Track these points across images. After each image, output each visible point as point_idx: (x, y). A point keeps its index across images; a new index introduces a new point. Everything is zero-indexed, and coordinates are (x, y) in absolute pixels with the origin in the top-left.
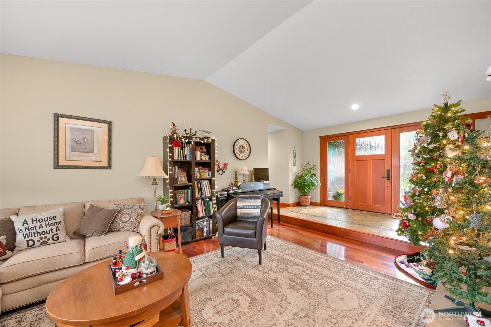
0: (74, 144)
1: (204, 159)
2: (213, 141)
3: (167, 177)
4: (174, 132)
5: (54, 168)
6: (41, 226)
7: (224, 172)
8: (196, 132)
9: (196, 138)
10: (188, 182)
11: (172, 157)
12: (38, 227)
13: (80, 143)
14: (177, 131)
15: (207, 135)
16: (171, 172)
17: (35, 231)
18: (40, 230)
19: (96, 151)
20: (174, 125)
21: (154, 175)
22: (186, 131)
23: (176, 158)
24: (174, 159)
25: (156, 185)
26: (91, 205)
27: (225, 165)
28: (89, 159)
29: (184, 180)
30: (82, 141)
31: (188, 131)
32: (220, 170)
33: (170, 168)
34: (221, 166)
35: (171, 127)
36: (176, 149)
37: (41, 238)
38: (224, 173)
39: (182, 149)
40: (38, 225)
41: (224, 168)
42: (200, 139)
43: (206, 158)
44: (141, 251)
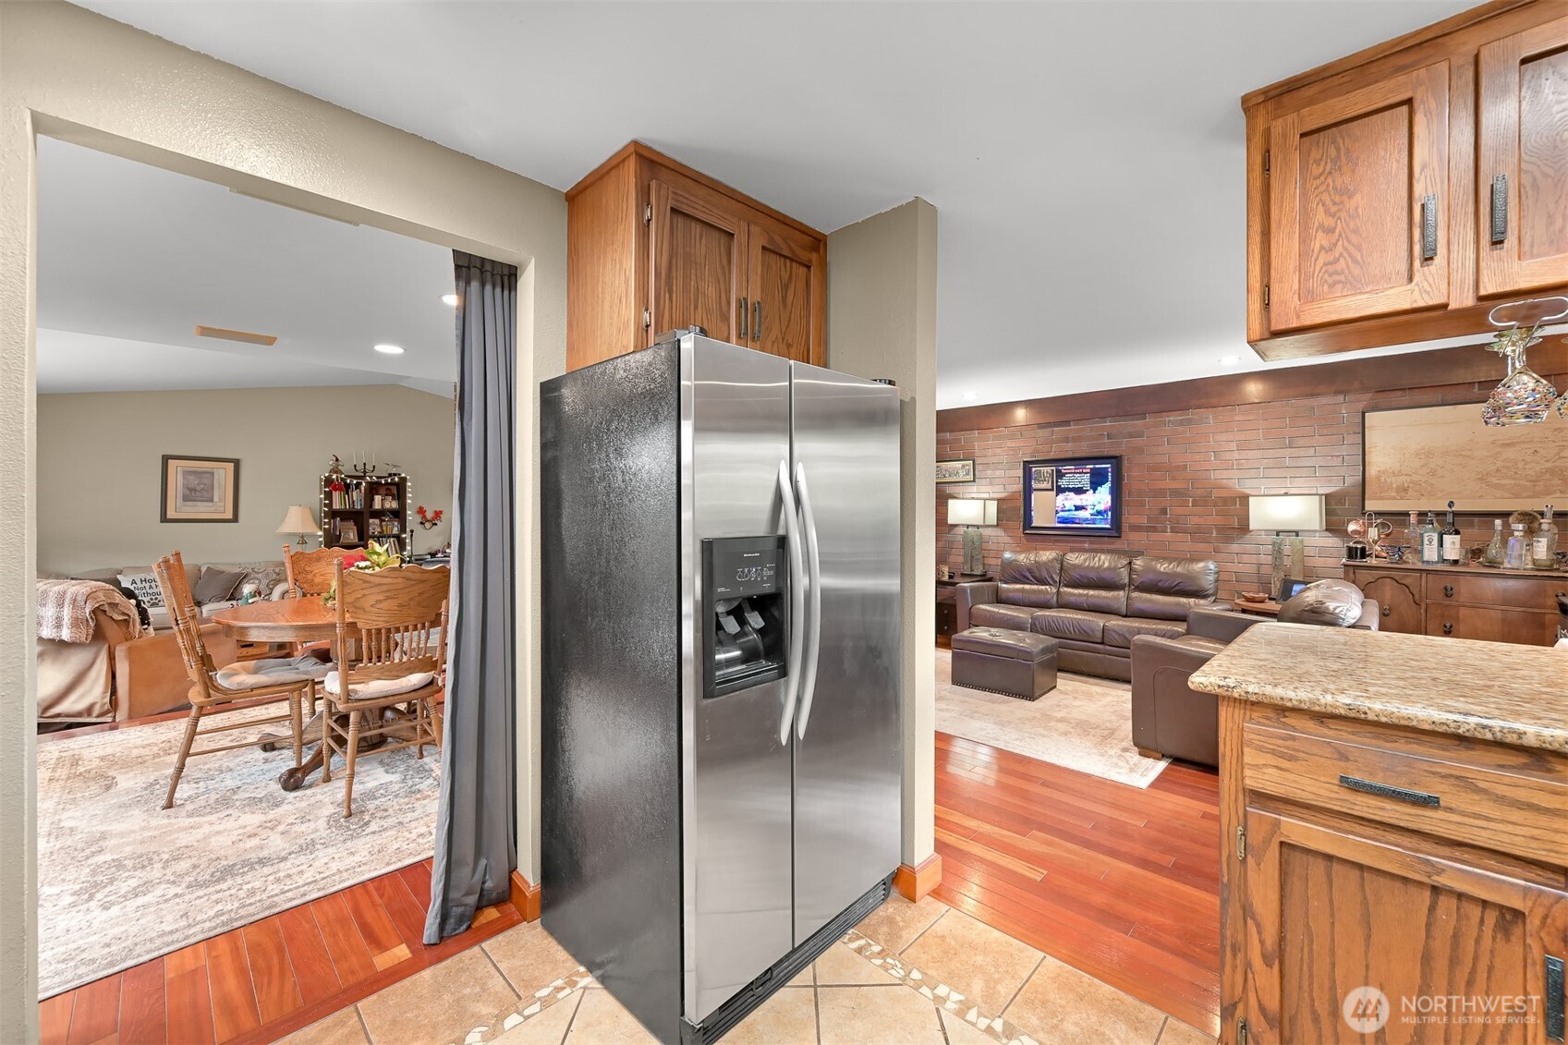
0: (188, 492)
1: (387, 506)
2: (404, 480)
3: (320, 533)
4: (335, 470)
5: (161, 522)
6: (151, 587)
7: (436, 524)
8: (374, 467)
9: (371, 477)
10: (359, 540)
11: (330, 506)
12: (147, 588)
13: (195, 490)
14: (340, 467)
15: (394, 471)
16: (327, 526)
17: (144, 591)
18: (150, 591)
19: (216, 499)
20: (337, 460)
21: (300, 530)
22: (355, 466)
23: (336, 506)
24: (334, 507)
25: (303, 543)
26: (208, 568)
27: (438, 514)
28: (206, 509)
29: (352, 536)
30: (198, 488)
31: (360, 467)
32: (428, 521)
33: (326, 520)
34: (429, 515)
35: (331, 463)
36: (336, 495)
37: (151, 599)
38: (434, 527)
39: (348, 493)
40: (147, 585)
41: (433, 519)
42: (378, 477)
43: (395, 505)
44: (255, 596)
